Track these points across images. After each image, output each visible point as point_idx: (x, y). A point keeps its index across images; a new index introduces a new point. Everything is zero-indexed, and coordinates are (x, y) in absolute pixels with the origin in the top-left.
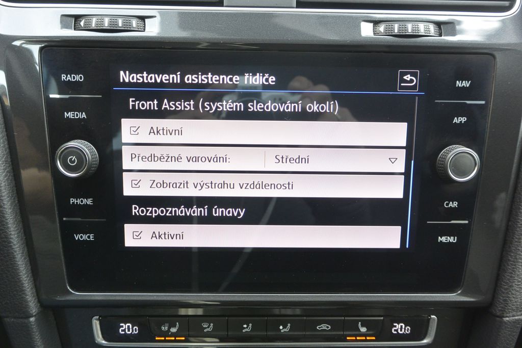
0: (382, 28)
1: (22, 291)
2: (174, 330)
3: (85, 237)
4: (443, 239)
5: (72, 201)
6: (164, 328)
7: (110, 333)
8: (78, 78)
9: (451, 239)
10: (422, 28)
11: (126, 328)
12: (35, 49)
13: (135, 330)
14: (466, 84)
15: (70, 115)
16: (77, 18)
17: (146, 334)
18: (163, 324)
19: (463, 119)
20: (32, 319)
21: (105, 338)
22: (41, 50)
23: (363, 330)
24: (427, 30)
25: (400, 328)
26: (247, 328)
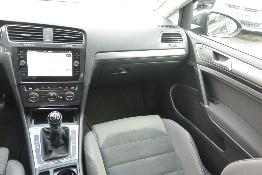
0: (65, 46)
1: (15, 81)
2: (37, 88)
3: (23, 74)
4: (76, 74)
5: (22, 69)
6: (36, 88)
7: (27, 89)
8: (22, 52)
9: (77, 74)
10: (70, 46)
11: (30, 88)
12: (16, 48)
13: (31, 89)
14: (77, 53)
15: (21, 57)
16: (22, 44)
17: (33, 89)
18: (36, 87)
19: (77, 58)
20: (16, 86)
21: (26, 90)
22: (17, 48)
23: (66, 88)
24: (71, 46)
25: (72, 88)
26: (49, 88)
